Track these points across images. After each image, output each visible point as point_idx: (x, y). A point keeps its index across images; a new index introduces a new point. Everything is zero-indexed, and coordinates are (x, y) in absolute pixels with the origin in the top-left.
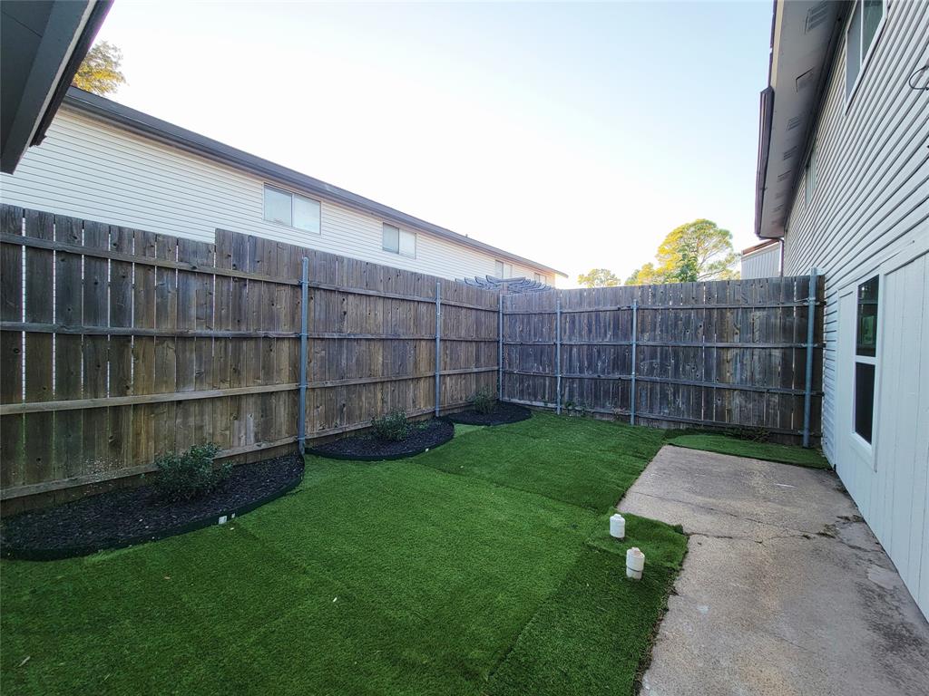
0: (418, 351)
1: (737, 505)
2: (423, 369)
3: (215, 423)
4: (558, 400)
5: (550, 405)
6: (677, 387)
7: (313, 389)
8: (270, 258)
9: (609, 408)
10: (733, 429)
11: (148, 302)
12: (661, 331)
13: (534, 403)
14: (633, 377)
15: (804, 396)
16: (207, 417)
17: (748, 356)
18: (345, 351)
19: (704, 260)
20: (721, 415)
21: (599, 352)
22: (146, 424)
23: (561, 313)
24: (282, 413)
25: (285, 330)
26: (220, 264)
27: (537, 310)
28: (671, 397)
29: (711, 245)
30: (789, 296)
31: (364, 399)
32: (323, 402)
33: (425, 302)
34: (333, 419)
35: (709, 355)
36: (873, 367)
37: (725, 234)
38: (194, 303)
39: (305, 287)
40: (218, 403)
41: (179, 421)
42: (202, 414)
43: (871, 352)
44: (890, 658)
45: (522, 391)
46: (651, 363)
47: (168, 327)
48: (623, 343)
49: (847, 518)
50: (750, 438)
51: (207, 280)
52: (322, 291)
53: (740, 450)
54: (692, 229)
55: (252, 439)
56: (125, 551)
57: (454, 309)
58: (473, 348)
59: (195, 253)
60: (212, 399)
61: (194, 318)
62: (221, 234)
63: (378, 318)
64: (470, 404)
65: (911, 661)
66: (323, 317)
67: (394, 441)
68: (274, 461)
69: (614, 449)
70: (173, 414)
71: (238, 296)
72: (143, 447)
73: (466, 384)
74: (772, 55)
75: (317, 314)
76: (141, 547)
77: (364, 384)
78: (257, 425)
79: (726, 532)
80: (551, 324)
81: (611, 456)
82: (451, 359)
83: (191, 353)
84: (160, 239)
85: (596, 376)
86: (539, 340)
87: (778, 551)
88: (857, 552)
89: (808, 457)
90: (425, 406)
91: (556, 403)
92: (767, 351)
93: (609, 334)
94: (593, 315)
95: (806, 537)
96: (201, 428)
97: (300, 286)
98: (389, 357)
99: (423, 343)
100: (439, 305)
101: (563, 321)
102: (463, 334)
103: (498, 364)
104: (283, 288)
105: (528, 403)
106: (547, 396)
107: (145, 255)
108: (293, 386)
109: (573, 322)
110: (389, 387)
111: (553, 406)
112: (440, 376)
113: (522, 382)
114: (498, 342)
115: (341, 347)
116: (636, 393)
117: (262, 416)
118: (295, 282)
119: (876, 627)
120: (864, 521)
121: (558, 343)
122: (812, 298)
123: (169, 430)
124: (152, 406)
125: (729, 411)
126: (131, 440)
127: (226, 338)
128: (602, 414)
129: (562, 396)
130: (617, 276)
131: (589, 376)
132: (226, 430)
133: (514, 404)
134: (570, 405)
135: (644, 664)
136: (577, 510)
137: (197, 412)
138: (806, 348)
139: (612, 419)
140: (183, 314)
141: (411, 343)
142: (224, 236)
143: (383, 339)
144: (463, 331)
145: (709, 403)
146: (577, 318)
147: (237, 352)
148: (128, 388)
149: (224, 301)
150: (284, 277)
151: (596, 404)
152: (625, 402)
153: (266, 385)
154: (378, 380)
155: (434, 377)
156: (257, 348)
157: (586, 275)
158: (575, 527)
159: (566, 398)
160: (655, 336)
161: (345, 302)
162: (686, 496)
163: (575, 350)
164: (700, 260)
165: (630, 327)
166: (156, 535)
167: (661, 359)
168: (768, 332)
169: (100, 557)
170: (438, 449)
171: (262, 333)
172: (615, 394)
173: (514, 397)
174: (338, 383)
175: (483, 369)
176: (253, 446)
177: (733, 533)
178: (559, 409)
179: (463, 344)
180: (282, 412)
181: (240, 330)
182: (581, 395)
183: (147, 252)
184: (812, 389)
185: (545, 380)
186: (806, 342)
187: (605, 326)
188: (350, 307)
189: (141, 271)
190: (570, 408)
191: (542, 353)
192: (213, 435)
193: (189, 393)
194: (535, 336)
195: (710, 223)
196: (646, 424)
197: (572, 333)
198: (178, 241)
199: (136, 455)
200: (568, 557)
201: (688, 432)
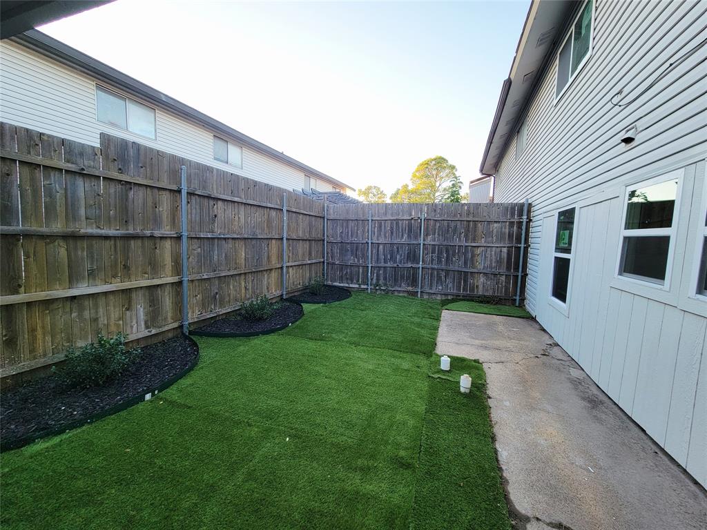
0: (270, 248)
1: (497, 343)
2: (273, 263)
3: (109, 315)
4: (369, 283)
5: (362, 286)
6: (447, 272)
7: (192, 281)
8: (152, 164)
9: (404, 287)
10: (479, 297)
11: (36, 202)
12: (439, 234)
13: (351, 286)
14: (420, 266)
15: (518, 276)
16: (101, 310)
17: (489, 252)
18: (216, 249)
19: (440, 185)
20: (472, 290)
21: (398, 248)
22: (41, 321)
23: (372, 220)
24: (168, 303)
25: (166, 230)
26: (106, 167)
27: (353, 217)
28: (443, 278)
29: (445, 175)
30: (513, 215)
31: (232, 287)
32: (200, 291)
33: (274, 208)
34: (209, 304)
35: (466, 251)
36: (569, 260)
37: (453, 167)
38: (83, 203)
39: (184, 193)
40: (111, 297)
41: (74, 315)
42: (96, 307)
43: (568, 251)
44: (595, 412)
45: (342, 277)
46: (432, 256)
47: (58, 227)
48: (415, 242)
49: (551, 345)
50: (488, 302)
51: (94, 182)
52: (197, 197)
53: (486, 310)
54: (434, 162)
55: (143, 326)
56: (64, 436)
57: (294, 215)
58: (307, 245)
59: (81, 154)
60: (106, 294)
61: (83, 218)
62: (105, 138)
63: (243, 221)
64: (306, 288)
65: (603, 412)
66: (198, 219)
67: (260, 319)
68: (163, 343)
69: (415, 315)
70: (68, 309)
71: (124, 199)
72: (40, 341)
73: (302, 272)
74: (515, 58)
75: (193, 216)
76: (79, 430)
77: (232, 276)
78: (146, 315)
79: (499, 360)
80: (364, 227)
81: (417, 320)
82: (293, 254)
83: (83, 251)
84: (45, 138)
85: (395, 265)
86: (355, 239)
87: (528, 367)
88: (562, 362)
89: (518, 312)
90: (276, 291)
91: (367, 284)
92: (499, 249)
93: (405, 236)
94: (395, 222)
95: (537, 357)
96: (96, 320)
97: (179, 191)
98: (250, 253)
99: (274, 241)
100: (285, 212)
101: (373, 226)
102: (301, 234)
103: (323, 257)
104: (164, 193)
105: (347, 285)
106: (360, 280)
107: (29, 153)
108: (175, 279)
109: (380, 226)
110: (250, 277)
111: (365, 287)
112: (287, 267)
113: (341, 270)
114: (324, 240)
115: (213, 245)
116: (422, 277)
117: (150, 306)
118: (175, 187)
119: (583, 399)
120: (559, 345)
121: (370, 242)
122: (525, 217)
123: (65, 325)
124: (47, 303)
125: (477, 286)
126: (26, 336)
127: (115, 238)
128: (399, 291)
129: (372, 279)
130: (385, 192)
131: (391, 266)
132: (120, 319)
133: (335, 286)
134: (377, 286)
135: (493, 439)
136: (415, 356)
137: (91, 305)
138: (520, 247)
139: (406, 295)
140: (71, 214)
141: (265, 241)
142: (109, 140)
143: (245, 239)
144: (301, 232)
145: (465, 281)
146: (383, 224)
147: (126, 250)
148: (20, 286)
149: (112, 202)
150: (164, 184)
151: (395, 285)
152: (414, 282)
153: (153, 279)
154: (243, 272)
155: (282, 268)
156: (143, 247)
157: (363, 190)
158: (418, 367)
159: (374, 281)
160: (435, 238)
161: (215, 206)
162: (469, 341)
163: (381, 247)
164: (437, 184)
165: (419, 231)
166: (91, 418)
167: (438, 253)
168: (501, 237)
169: (40, 446)
170: (297, 323)
171: (148, 233)
172: (408, 278)
173: (335, 281)
174: (212, 275)
175: (314, 261)
176: (144, 333)
177: (503, 360)
178: (369, 290)
179: (301, 241)
180: (167, 301)
181: (127, 230)
182: (385, 279)
183: (31, 151)
184: (522, 272)
185: (359, 269)
186: (521, 244)
187: (402, 230)
188: (219, 212)
189: (26, 170)
190: (377, 288)
191: (358, 249)
192: (108, 325)
193: (82, 289)
194: (352, 236)
195: (445, 160)
196: (427, 297)
197: (379, 235)
198: (63, 141)
199: (32, 351)
200: (424, 386)
201: (453, 301)
